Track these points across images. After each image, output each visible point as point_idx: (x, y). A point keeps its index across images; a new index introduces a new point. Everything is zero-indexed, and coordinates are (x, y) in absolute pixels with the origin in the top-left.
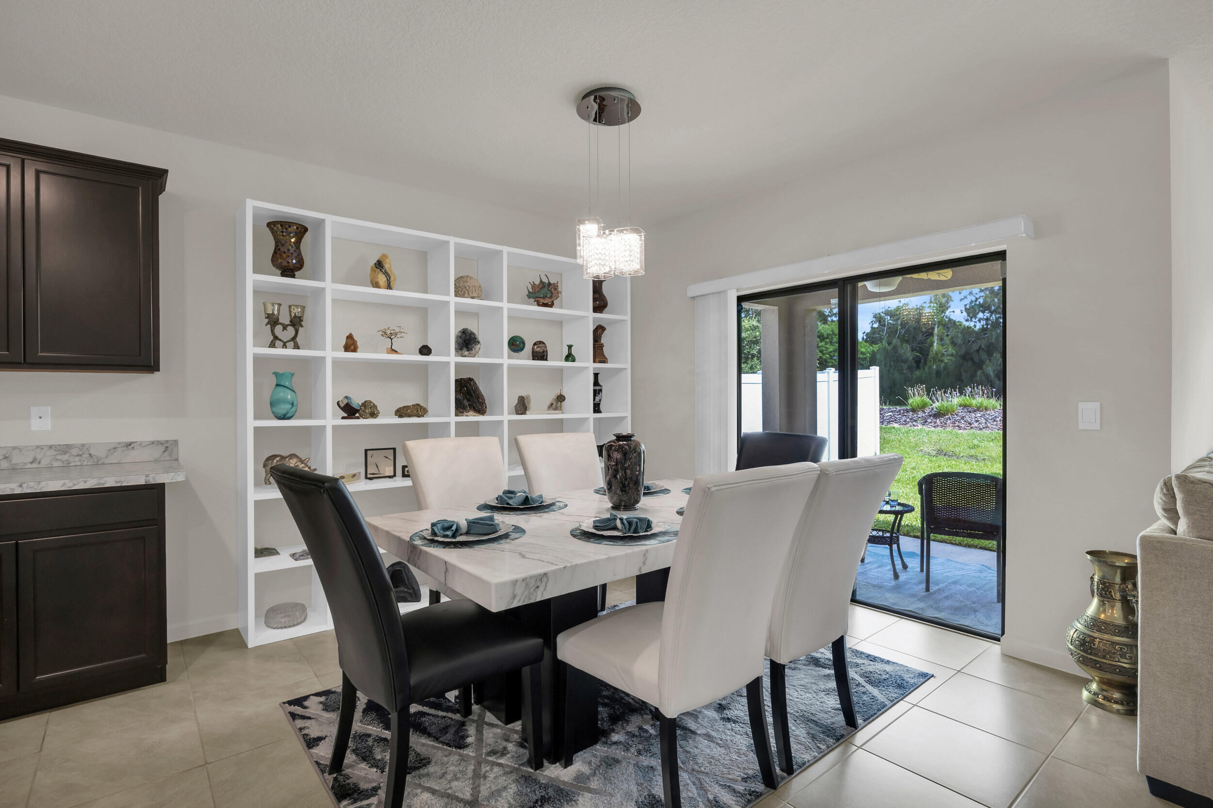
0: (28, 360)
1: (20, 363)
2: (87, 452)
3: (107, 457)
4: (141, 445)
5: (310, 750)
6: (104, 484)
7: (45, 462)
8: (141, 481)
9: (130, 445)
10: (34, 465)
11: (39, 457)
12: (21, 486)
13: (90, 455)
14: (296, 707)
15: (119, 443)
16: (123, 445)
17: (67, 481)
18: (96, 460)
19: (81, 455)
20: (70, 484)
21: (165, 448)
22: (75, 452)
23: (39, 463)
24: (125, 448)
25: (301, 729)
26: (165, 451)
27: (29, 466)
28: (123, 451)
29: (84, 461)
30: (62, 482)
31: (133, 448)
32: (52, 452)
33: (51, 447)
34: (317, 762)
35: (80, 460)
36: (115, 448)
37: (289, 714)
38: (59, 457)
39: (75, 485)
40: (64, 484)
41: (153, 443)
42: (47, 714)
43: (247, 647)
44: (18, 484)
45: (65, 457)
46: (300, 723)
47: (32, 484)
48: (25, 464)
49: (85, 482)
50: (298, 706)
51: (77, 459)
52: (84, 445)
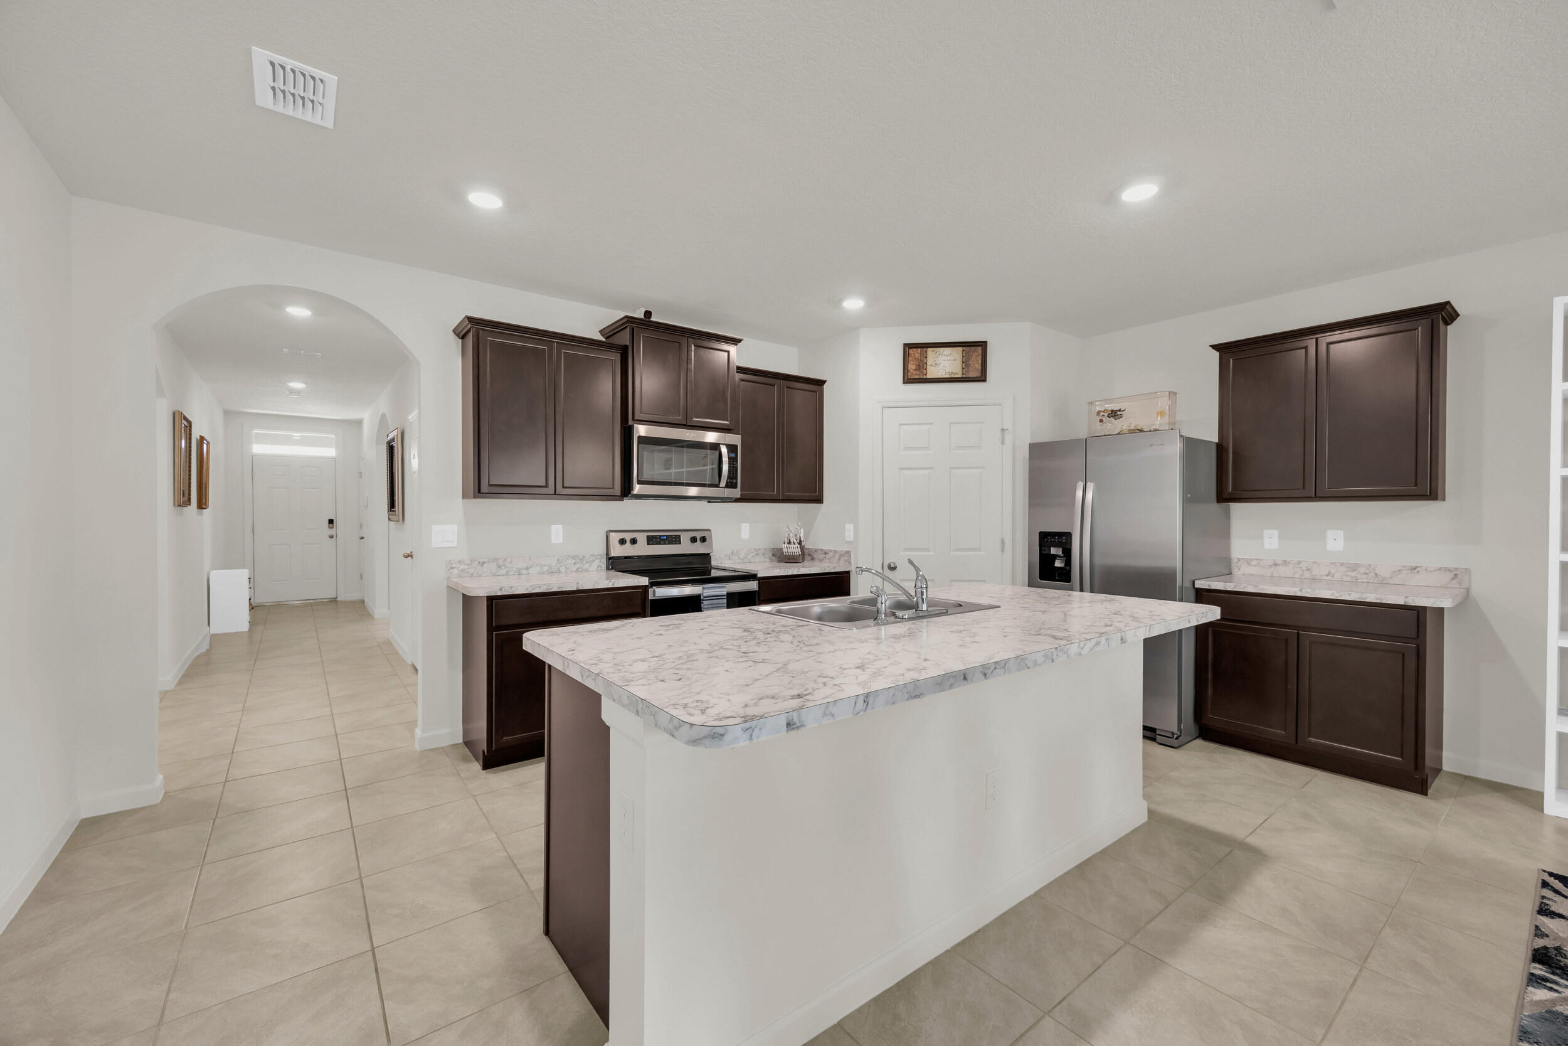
0: (1317, 495)
1: (1312, 497)
2: (1373, 571)
3: (1391, 578)
4: (1426, 570)
5: (1538, 916)
6: (1365, 599)
7: (1337, 576)
8: (1400, 601)
9: (1415, 569)
10: (1329, 578)
11: (1333, 571)
12: (1301, 591)
13: (1376, 574)
14: (1557, 881)
15: (1404, 566)
16: (1408, 568)
17: (1335, 592)
18: (1381, 580)
19: (1367, 574)
20: (1338, 595)
21: (1453, 575)
22: (1362, 570)
23: (1333, 576)
24: (1408, 572)
25: (1543, 897)
26: (1453, 579)
27: (1325, 578)
28: (1407, 574)
29: (1370, 579)
30: (1331, 592)
31: (1418, 572)
32: (1343, 569)
33: (1342, 564)
34: (1537, 927)
35: (1367, 578)
36: (1400, 570)
37: (1541, 881)
38: (1349, 573)
39: (1341, 596)
40: (1333, 594)
41: (1440, 569)
42: (1318, 771)
43: (1543, 812)
44: (1299, 589)
45: (1354, 574)
46: (1547, 893)
47: (1309, 590)
48: (1322, 576)
49: (1350, 595)
50: (1560, 882)
51: (1364, 576)
52: (1370, 565)
